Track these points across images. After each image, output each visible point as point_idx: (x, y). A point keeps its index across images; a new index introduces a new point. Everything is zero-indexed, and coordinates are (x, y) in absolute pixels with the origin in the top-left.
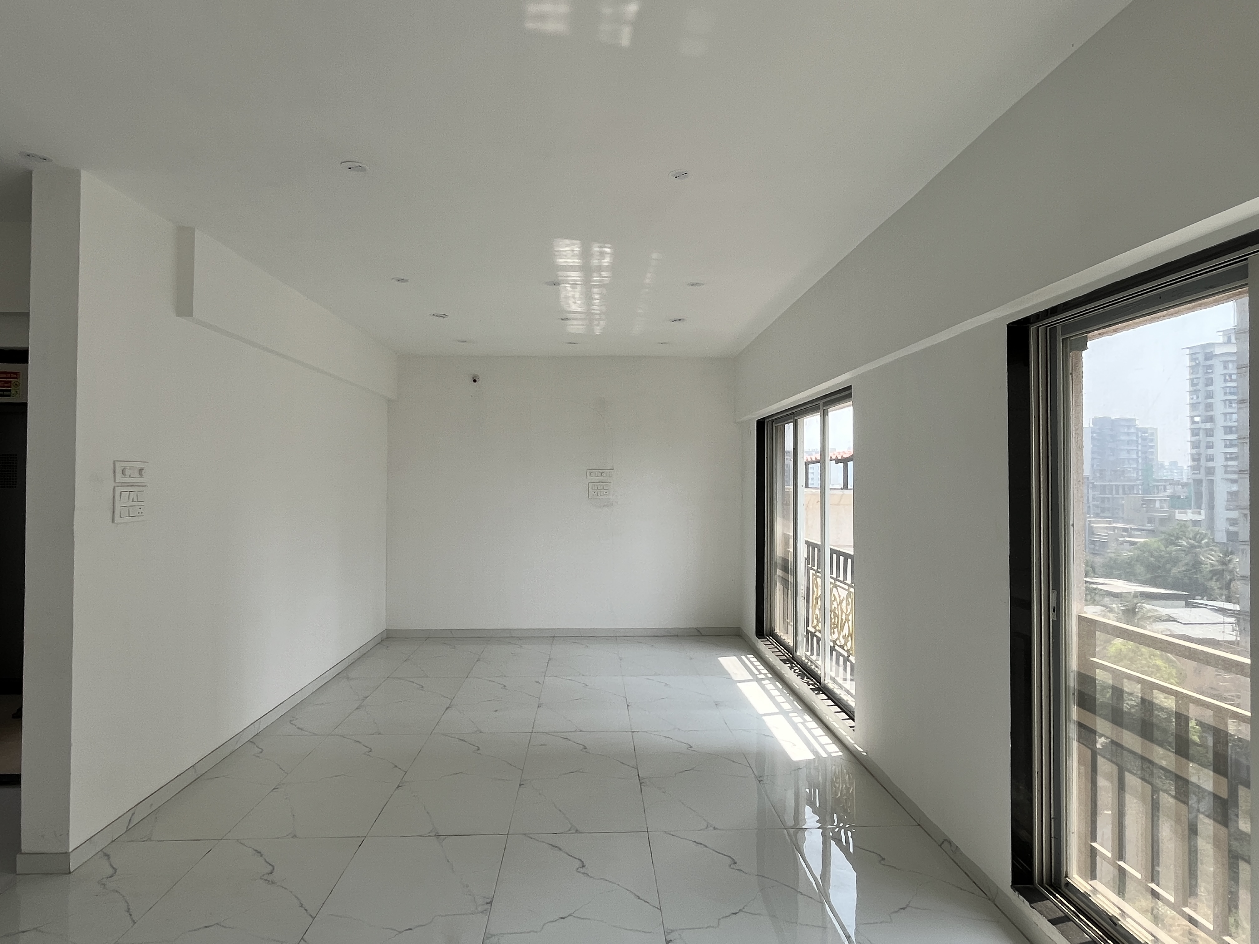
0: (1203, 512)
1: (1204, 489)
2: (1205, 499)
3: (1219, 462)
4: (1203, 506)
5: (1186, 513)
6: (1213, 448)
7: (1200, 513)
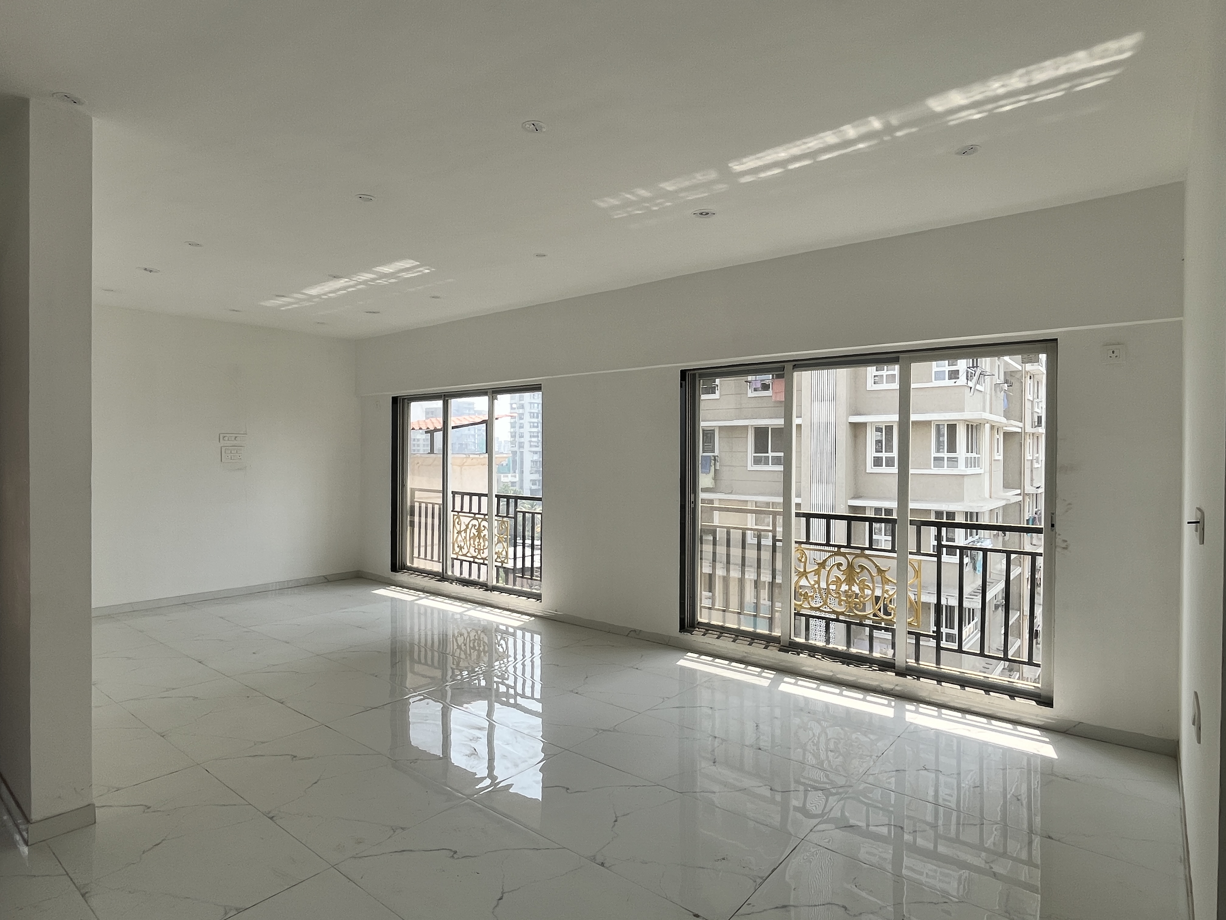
0: (517, 475)
1: (518, 458)
2: (518, 466)
3: (526, 439)
4: (517, 471)
5: (507, 476)
6: (523, 428)
7: (515, 477)
